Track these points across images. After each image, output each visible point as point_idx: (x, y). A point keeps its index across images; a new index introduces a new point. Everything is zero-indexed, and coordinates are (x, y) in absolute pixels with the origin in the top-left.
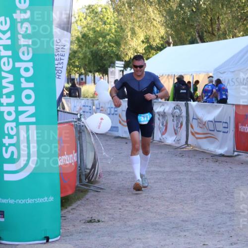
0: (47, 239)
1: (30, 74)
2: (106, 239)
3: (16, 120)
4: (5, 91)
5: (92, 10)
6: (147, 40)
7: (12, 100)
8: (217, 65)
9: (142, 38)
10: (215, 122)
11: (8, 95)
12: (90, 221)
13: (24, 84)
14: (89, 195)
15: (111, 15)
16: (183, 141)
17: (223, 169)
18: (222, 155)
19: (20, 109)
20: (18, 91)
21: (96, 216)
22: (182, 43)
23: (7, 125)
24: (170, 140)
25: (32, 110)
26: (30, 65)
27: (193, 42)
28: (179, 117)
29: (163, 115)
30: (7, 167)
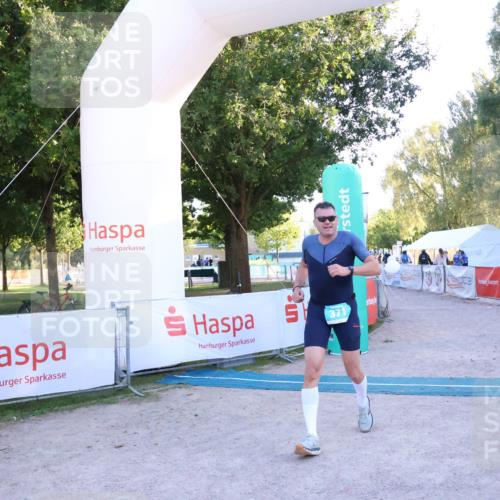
2: (397, 353)
5: (382, 212)
6: (416, 229)
8: (461, 242)
9: (413, 227)
10: (463, 278)
12: (386, 341)
14: (385, 325)
15: (393, 215)
16: (442, 290)
17: (470, 308)
18: (468, 299)
21: (389, 338)
22: (438, 229)
24: (434, 289)
27: (445, 229)
28: (439, 275)
29: (429, 274)
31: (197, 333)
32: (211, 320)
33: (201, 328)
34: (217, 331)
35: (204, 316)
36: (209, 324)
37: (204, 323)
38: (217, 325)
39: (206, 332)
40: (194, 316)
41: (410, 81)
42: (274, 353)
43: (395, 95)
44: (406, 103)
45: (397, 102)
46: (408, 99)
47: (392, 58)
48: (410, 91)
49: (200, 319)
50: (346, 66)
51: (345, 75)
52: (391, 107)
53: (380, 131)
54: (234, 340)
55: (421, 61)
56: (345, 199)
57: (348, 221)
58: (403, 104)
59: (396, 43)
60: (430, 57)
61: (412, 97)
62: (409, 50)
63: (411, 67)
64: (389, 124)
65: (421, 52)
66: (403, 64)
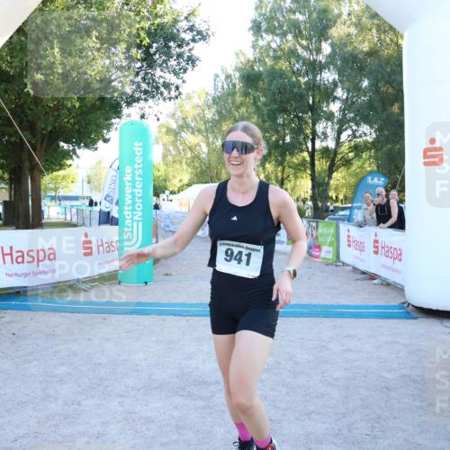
0: (146, 283)
1: (140, 195)
3: (132, 219)
4: (127, 204)
7: (130, 208)
11: (128, 206)
12: (167, 275)
13: (137, 200)
19: (135, 213)
20: (134, 203)
21: (168, 272)
23: (127, 221)
25: (140, 214)
26: (141, 191)
30: (125, 243)
31: (4, 263)
32: (18, 252)
33: (8, 258)
34: (23, 262)
35: (11, 248)
36: (15, 255)
37: (11, 254)
38: (23, 256)
39: (13, 263)
40: (2, 248)
41: (192, 52)
42: (72, 283)
43: (179, 64)
44: (188, 71)
45: (180, 69)
46: (190, 67)
47: (178, 31)
48: (192, 60)
49: (7, 250)
50: (143, 34)
51: (141, 41)
52: (176, 74)
53: (166, 93)
54: (36, 270)
55: (202, 36)
56: (139, 151)
57: (140, 170)
58: (185, 71)
59: (182, 18)
60: (210, 33)
61: (194, 66)
62: (193, 26)
63: (194, 40)
64: (173, 88)
65: (203, 27)
66: (187, 36)
